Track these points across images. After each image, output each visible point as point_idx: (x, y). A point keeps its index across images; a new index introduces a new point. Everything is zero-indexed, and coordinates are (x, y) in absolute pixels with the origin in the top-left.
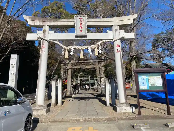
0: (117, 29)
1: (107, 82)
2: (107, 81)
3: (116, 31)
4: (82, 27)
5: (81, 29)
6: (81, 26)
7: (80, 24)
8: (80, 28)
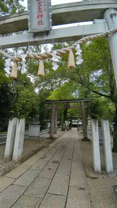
0: (114, 14)
1: (96, 126)
2: (96, 124)
3: (114, 17)
4: (42, 16)
5: (40, 18)
6: (40, 14)
7: (37, 11)
8: (38, 16)
